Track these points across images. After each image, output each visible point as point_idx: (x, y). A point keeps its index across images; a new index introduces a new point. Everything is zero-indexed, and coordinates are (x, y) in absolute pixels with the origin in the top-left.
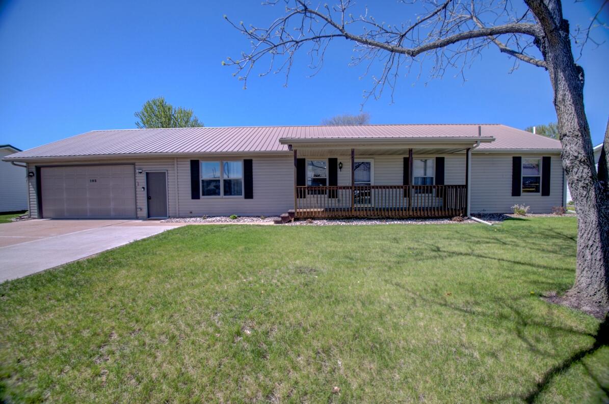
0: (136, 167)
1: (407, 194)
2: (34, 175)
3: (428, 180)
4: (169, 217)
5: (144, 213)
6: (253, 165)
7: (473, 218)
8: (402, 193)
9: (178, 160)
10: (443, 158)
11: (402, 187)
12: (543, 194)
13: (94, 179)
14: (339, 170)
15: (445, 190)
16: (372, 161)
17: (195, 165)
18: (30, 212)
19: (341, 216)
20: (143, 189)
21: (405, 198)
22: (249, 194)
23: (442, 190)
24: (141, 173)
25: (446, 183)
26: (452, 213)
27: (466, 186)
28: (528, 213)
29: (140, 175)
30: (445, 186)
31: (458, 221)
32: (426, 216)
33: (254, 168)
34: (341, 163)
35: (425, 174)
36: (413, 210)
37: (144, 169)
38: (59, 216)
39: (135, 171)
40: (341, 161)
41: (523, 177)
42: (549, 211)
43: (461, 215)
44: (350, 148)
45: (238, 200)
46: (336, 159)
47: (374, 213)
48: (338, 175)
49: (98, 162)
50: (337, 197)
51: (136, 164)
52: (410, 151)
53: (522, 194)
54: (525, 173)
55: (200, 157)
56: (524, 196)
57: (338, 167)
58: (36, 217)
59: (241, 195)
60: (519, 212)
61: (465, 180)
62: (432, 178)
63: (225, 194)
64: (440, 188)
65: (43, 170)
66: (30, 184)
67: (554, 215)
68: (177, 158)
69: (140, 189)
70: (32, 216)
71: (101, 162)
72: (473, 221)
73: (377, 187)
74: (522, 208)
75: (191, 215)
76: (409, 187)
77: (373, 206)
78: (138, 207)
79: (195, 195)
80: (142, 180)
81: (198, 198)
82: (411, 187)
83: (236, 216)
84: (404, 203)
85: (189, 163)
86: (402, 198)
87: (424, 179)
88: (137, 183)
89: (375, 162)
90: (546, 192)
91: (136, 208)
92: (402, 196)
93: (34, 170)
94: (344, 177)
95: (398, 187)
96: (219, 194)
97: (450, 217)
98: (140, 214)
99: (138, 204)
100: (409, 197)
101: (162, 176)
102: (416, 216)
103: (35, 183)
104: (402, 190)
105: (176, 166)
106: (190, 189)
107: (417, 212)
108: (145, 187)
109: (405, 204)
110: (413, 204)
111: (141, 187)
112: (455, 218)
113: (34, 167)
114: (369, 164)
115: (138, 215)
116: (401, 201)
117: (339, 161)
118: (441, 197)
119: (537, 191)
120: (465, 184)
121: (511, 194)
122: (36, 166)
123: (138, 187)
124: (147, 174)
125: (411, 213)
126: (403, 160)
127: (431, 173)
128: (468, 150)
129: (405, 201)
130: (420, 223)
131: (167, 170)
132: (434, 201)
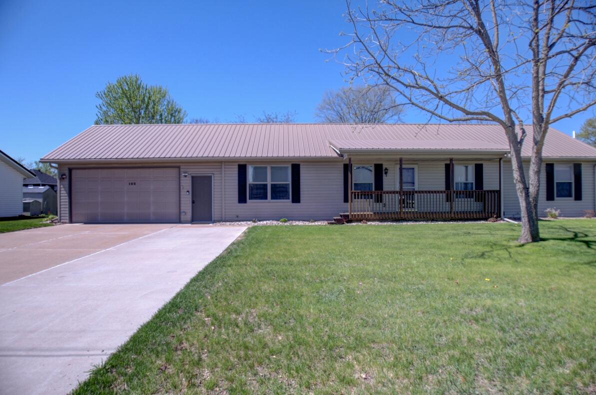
0: (181, 170)
1: (449, 199)
2: (66, 177)
3: (469, 186)
4: (214, 222)
5: (189, 216)
6: (301, 169)
7: (505, 219)
8: (444, 197)
9: (226, 164)
10: (482, 165)
11: (445, 192)
12: (576, 199)
13: (133, 182)
14: (384, 175)
15: (485, 194)
16: (416, 167)
17: (242, 169)
18: (60, 217)
19: (391, 218)
20: (188, 193)
21: (447, 203)
22: (296, 199)
23: (482, 194)
24: (186, 176)
25: (485, 189)
26: (488, 215)
27: (499, 192)
28: (560, 216)
29: (185, 178)
30: (485, 191)
31: (493, 221)
32: (466, 218)
33: (301, 172)
34: (386, 169)
35: (467, 180)
36: (454, 213)
37: (189, 173)
38: (92, 220)
39: (180, 174)
40: (387, 167)
41: (557, 183)
42: (581, 214)
43: (495, 216)
44: (399, 157)
45: (285, 204)
46: (381, 165)
47: (420, 216)
48: (384, 181)
49: (140, 165)
50: (381, 202)
51: (181, 167)
52: (451, 160)
53: (556, 198)
54: (558, 179)
55: (248, 162)
56: (558, 201)
57: (384, 172)
58: (68, 221)
59: (289, 199)
60: (551, 215)
61: (499, 186)
62: (472, 183)
63: (273, 198)
64: (480, 193)
65: (74, 172)
66: (62, 187)
67: (585, 218)
68: (225, 162)
69: (183, 192)
70: (62, 221)
71: (144, 165)
72: (505, 222)
73: (419, 192)
74: (554, 212)
75: (236, 219)
76: (450, 192)
77: (416, 210)
78: (182, 211)
79: (242, 199)
80: (187, 184)
81: (245, 202)
82: (452, 193)
83: (287, 220)
84: (446, 207)
85: (237, 167)
86: (444, 203)
87: (466, 184)
88: (182, 187)
89: (418, 167)
90: (578, 197)
91: (180, 212)
92: (444, 200)
93: (67, 173)
94: (391, 182)
95: (442, 192)
96: (266, 198)
97: (486, 219)
98: (183, 218)
99: (182, 208)
100: (450, 201)
101: (208, 179)
102: (457, 218)
103: (67, 186)
104: (444, 194)
105: (223, 169)
106: (237, 193)
107: (458, 215)
108: (190, 190)
109: (447, 209)
110: (454, 208)
111: (186, 190)
112: (490, 219)
113: (67, 169)
114: (413, 169)
115: (182, 219)
116: (444, 206)
117: (384, 167)
118: (482, 201)
119: (570, 196)
120: (498, 189)
121: (545, 199)
122: (69, 169)
123: (182, 190)
124: (193, 177)
125: (453, 216)
126: (444, 166)
127: (471, 179)
128: (500, 159)
129: (447, 206)
130: (460, 223)
131: (214, 174)
132: (472, 205)
